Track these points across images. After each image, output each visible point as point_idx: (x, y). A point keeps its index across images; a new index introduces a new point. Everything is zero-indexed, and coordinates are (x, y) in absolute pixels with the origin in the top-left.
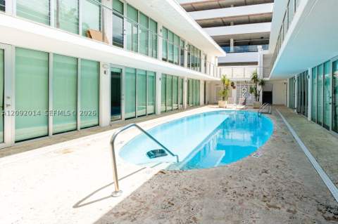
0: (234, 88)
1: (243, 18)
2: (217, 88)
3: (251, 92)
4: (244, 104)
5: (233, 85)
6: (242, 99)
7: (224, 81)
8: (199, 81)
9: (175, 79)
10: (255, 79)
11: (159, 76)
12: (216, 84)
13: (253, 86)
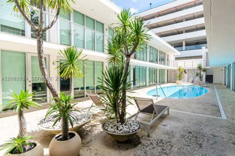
0: (186, 73)
1: (192, 28)
2: (175, 73)
3: (197, 75)
4: (193, 82)
5: (185, 71)
6: (191, 80)
7: (180, 70)
8: (164, 70)
9: (153, 70)
10: (200, 68)
11: (148, 69)
12: (175, 71)
13: (199, 72)
